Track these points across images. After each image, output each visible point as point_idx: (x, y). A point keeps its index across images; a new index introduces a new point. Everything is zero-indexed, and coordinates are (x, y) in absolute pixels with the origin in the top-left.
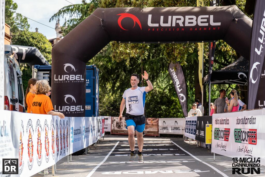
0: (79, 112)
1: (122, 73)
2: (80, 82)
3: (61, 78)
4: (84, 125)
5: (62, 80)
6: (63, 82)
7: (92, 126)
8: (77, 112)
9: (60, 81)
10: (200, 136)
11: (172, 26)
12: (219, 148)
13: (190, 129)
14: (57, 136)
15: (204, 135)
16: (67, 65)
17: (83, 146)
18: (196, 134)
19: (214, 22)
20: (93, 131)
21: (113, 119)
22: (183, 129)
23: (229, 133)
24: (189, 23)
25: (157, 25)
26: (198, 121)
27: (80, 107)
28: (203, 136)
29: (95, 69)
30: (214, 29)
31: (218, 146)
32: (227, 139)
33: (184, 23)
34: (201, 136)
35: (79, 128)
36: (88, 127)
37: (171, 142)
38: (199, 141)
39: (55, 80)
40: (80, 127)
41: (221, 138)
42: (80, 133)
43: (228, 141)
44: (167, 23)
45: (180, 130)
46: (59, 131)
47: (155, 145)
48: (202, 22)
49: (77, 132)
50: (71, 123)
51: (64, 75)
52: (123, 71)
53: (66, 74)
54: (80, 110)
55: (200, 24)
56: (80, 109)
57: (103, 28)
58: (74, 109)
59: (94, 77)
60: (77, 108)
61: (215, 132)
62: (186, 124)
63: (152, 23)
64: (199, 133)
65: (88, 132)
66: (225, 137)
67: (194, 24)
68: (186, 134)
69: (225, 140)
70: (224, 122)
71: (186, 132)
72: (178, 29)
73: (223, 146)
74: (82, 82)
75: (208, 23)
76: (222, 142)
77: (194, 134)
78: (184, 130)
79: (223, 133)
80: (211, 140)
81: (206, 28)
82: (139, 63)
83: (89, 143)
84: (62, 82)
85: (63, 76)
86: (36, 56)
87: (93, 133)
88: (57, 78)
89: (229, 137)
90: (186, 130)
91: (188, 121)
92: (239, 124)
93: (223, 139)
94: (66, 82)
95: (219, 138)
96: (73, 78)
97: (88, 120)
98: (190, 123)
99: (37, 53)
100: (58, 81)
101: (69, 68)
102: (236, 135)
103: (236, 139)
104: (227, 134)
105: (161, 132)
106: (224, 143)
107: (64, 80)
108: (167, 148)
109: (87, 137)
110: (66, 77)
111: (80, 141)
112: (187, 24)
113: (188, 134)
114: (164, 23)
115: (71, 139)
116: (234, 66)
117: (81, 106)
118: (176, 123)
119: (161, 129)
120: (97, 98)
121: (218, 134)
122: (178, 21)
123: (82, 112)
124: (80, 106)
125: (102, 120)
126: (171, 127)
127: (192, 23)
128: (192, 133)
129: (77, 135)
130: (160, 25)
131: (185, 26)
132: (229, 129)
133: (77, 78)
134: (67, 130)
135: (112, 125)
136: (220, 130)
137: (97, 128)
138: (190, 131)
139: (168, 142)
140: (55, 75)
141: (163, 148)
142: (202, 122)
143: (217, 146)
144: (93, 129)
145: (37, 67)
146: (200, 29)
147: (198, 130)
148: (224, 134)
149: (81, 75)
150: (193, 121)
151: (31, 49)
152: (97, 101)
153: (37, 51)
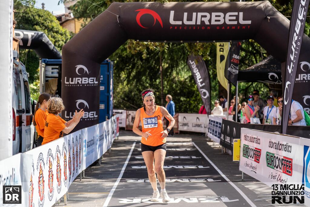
0: (92, 119)
1: (138, 63)
2: (93, 85)
3: (72, 81)
4: (98, 134)
5: (73, 83)
6: (75, 85)
7: (107, 131)
8: (90, 119)
9: (71, 84)
10: (225, 142)
11: (197, 24)
12: (248, 168)
13: (213, 131)
14: (70, 158)
15: (230, 142)
16: (79, 67)
17: (97, 157)
18: (221, 139)
19: (244, 19)
20: (107, 137)
21: (128, 114)
22: (206, 126)
23: (260, 154)
24: (216, 21)
25: (180, 23)
26: (223, 125)
27: (94, 114)
28: (228, 143)
29: (109, 64)
30: (244, 27)
31: (247, 165)
32: (257, 160)
33: (210, 21)
34: (227, 142)
35: (92, 139)
36: (101, 135)
37: (193, 145)
38: (225, 147)
39: (66, 83)
40: (94, 137)
41: (251, 157)
42: (94, 144)
43: (259, 163)
44: (191, 20)
45: (202, 127)
46: (72, 150)
47: (174, 150)
48: (230, 20)
49: (91, 143)
50: (84, 136)
51: (76, 78)
52: (139, 60)
53: (78, 76)
54: (93, 117)
55: (228, 23)
56: (94, 115)
57: (120, 25)
58: (86, 116)
59: (109, 73)
60: (90, 114)
61: (243, 148)
62: (209, 123)
63: (174, 20)
64: (224, 138)
65: (102, 140)
66: (256, 157)
67: (221, 22)
68: (210, 135)
69: (255, 161)
70: (254, 140)
71: (209, 132)
72: (203, 28)
73: (253, 166)
74: (96, 85)
75: (237, 22)
76: (251, 161)
77: (219, 137)
78: (206, 128)
79: (254, 152)
80: (240, 156)
81: (234, 27)
82: (157, 51)
83: (103, 152)
84: (73, 85)
85: (74, 79)
86: (43, 42)
87: (108, 139)
88: (68, 81)
89: (259, 158)
90: (209, 130)
91: (212, 121)
92: (272, 148)
93: (254, 160)
94: (78, 85)
95: (249, 156)
96: (85, 81)
97: (102, 126)
98: (214, 124)
99: (44, 39)
100: (69, 84)
101: (81, 70)
102: (268, 159)
103: (269, 164)
104: (257, 155)
105: (181, 128)
106: (254, 164)
107: (76, 83)
108: (189, 156)
109: (101, 145)
110: (78, 80)
111: (94, 152)
112: (213, 23)
113: (211, 135)
114: (188, 20)
115: (84, 153)
116: (265, 65)
117: (95, 112)
118: (198, 119)
119: (181, 125)
120: (111, 95)
121: (247, 152)
122: (203, 19)
123: (96, 119)
124: (93, 112)
125: (116, 119)
126: (193, 124)
127: (219, 21)
128: (216, 136)
129: (91, 146)
130: (183, 23)
131: (212, 24)
132: (260, 150)
133: (91, 82)
134: (80, 145)
135: (127, 120)
136: (249, 148)
137: (112, 131)
138: (214, 133)
139: (189, 144)
140: (66, 78)
141: (184, 155)
142: (228, 127)
143: (245, 165)
144: (107, 135)
145: (44, 61)
146: (228, 28)
147: (223, 134)
148: (254, 154)
149: (95, 78)
150: (217, 123)
151: (38, 34)
152: (111, 99)
153: (45, 36)
